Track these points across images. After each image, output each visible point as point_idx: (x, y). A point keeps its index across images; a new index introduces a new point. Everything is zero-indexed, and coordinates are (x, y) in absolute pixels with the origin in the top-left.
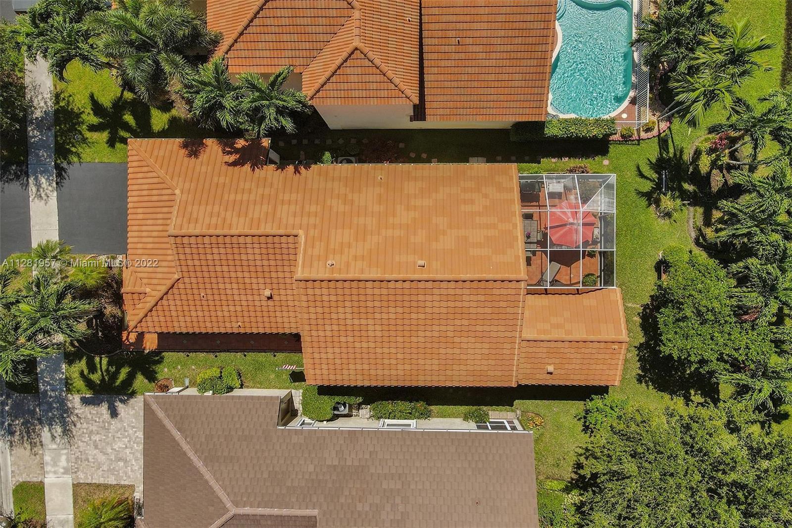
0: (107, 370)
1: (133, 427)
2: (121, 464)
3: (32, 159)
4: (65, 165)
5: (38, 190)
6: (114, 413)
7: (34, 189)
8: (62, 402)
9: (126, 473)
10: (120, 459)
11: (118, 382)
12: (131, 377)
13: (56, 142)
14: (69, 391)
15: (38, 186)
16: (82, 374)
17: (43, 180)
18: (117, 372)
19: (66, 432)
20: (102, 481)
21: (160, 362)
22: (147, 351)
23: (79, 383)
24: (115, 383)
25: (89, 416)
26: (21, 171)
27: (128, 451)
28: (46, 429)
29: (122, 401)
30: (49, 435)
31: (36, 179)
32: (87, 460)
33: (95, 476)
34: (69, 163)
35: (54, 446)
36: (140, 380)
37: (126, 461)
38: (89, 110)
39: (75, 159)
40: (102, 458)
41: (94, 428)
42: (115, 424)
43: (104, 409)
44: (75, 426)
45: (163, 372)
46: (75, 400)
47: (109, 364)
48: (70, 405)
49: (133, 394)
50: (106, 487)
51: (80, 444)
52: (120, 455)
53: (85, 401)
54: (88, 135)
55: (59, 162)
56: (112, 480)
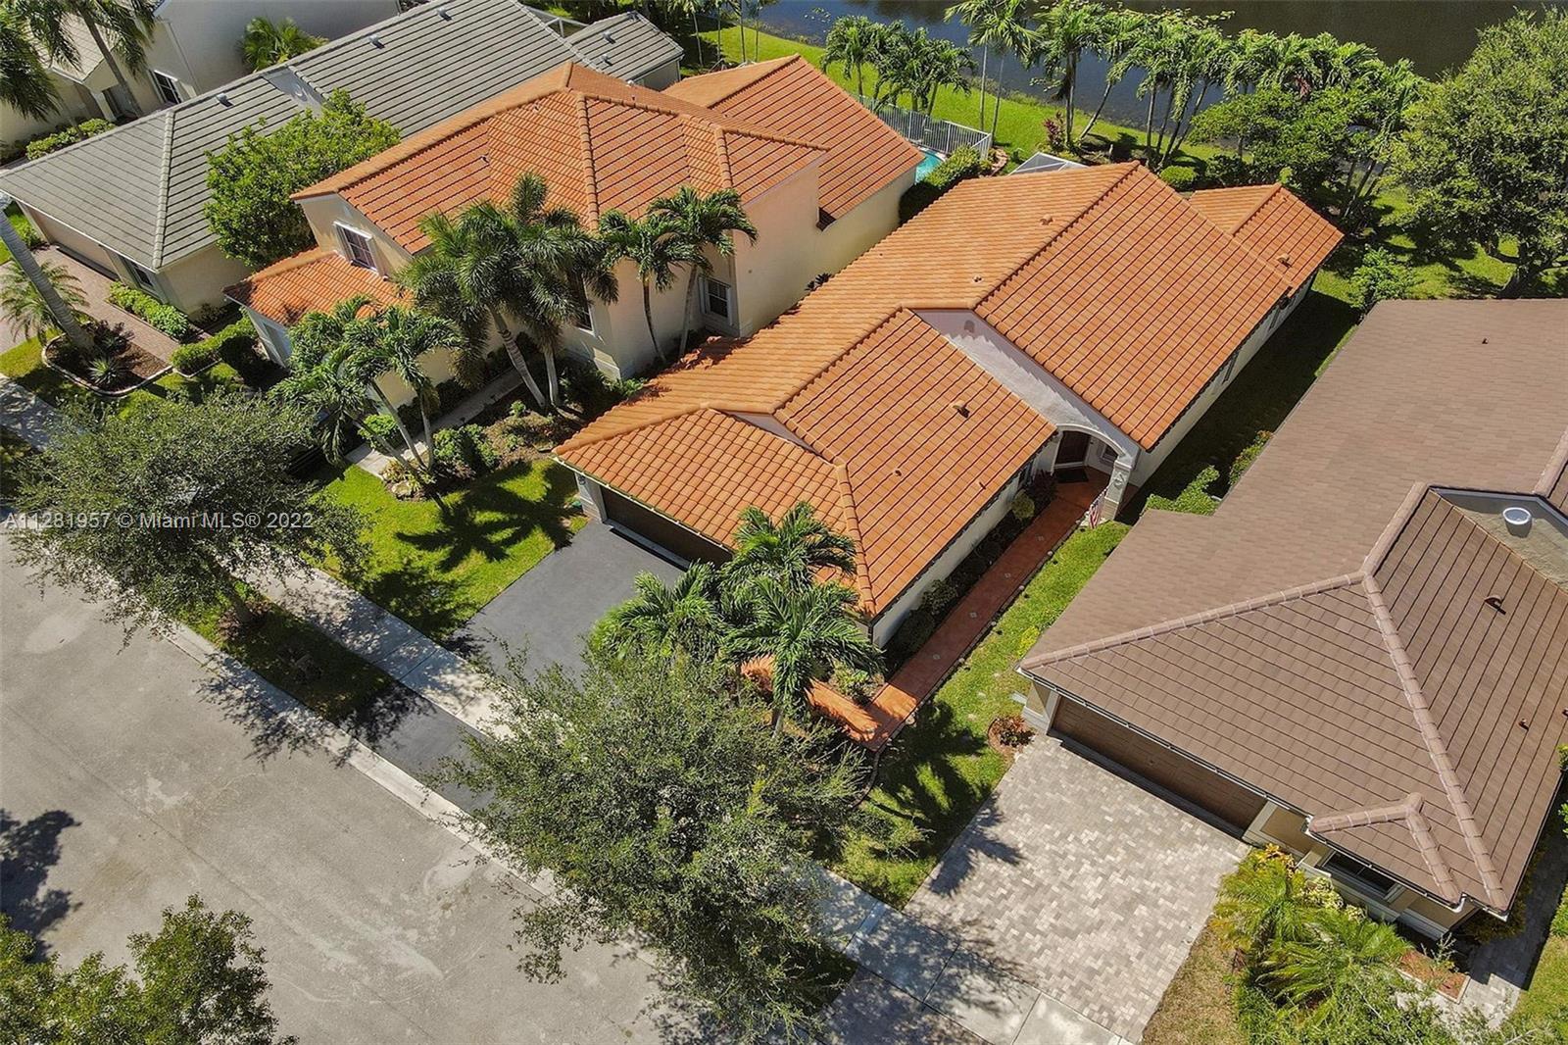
1: (1063, 837)
2: (1142, 910)
3: (396, 671)
4: (459, 633)
5: (457, 695)
6: (1008, 854)
7: (449, 699)
8: (914, 931)
9: (1169, 915)
10: (1128, 907)
11: (943, 801)
12: (947, 774)
14: (897, 900)
15: (453, 690)
16: (880, 855)
17: (449, 678)
18: (920, 792)
19: (993, 970)
20: (1165, 978)
21: (948, 714)
22: (911, 720)
23: (895, 872)
24: (938, 806)
25: (984, 901)
26: (398, 697)
27: (1116, 879)
28: (959, 1009)
29: (994, 819)
30: (976, 1012)
31: (435, 685)
32: (1092, 973)
34: (463, 624)
35: (1015, 1021)
36: (966, 766)
37: (1140, 898)
40: (1104, 939)
41: (1021, 909)
42: (1037, 866)
43: (985, 865)
44: (989, 943)
46: (927, 905)
48: (933, 922)
49: (987, 794)
50: (1186, 974)
51: (1041, 961)
52: (1119, 900)
53: (946, 886)
54: (449, 577)
55: (445, 637)
56: (1176, 956)
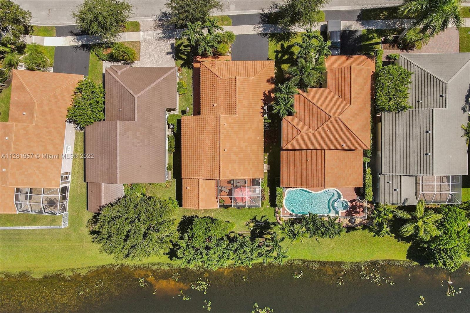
0: (185, 51)
1: (163, 60)
2: (148, 56)
3: (270, 25)
4: (268, 36)
5: (257, 28)
6: (168, 53)
7: (258, 26)
8: (172, 37)
9: (145, 58)
10: (150, 56)
11: (181, 55)
12: (183, 59)
13: (277, 33)
14: (177, 39)
15: (259, 27)
16: (183, 43)
17: (261, 29)
18: (184, 55)
19: (161, 38)
20: (141, 50)
21: (189, 68)
22: (193, 64)
23: (180, 42)
24: (180, 54)
25: (167, 46)
26: (265, 22)
27: (153, 59)
28: (161, 32)
29: (173, 56)
30: (159, 33)
31: (262, 27)
32: (150, 45)
33: (143, 48)
34: (268, 38)
35: (155, 34)
36: (181, 62)
37: (149, 58)
38: (290, 44)
39: (270, 40)
40: (151, 50)
41: (162, 47)
42: (164, 54)
43: (170, 50)
44: (163, 41)
45: (185, 70)
46: (173, 41)
47: (188, 52)
48: (171, 39)
49: (176, 60)
50: (139, 52)
51: (156, 43)
52: (151, 56)
53: (172, 45)
54: (280, 44)
55: (269, 34)
56: (141, 54)
